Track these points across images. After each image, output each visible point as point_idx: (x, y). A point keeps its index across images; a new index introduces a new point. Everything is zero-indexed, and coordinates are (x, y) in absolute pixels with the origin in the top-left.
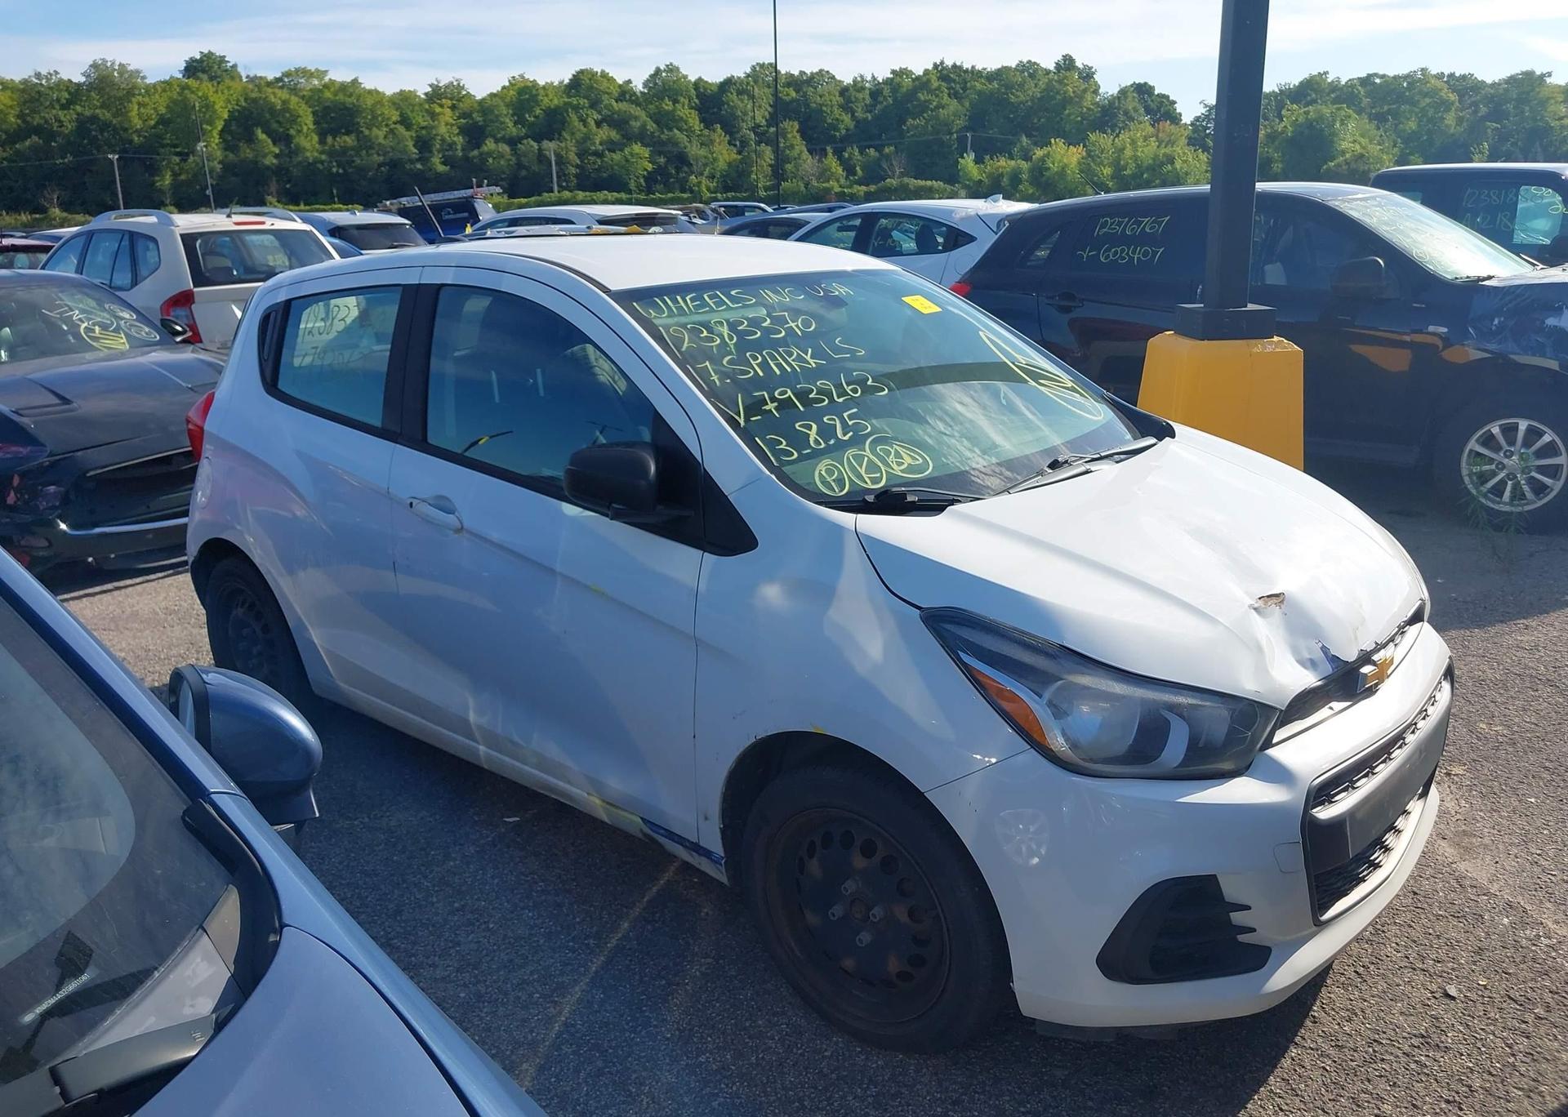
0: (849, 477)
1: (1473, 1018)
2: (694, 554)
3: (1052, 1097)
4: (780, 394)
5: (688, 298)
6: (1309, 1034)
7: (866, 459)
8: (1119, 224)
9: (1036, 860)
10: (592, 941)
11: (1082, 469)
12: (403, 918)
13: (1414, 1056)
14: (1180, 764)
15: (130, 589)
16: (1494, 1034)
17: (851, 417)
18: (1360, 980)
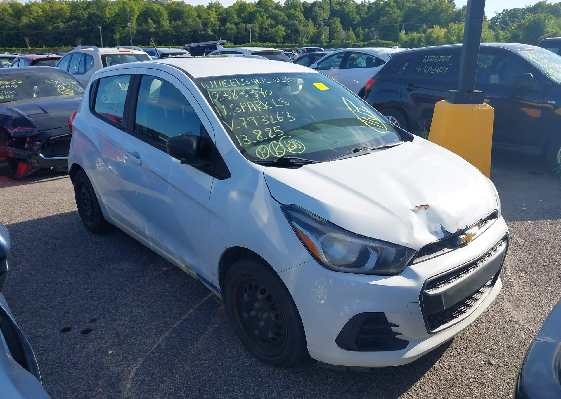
0: (270, 153)
1: (498, 373)
2: (212, 178)
3: (324, 388)
4: (249, 119)
5: (223, 82)
6: (431, 374)
7: (278, 145)
8: (432, 58)
9: (323, 302)
10: (178, 315)
11: (367, 153)
12: (116, 302)
13: (469, 386)
14: (372, 269)
15: (65, 179)
16: (504, 381)
17: (276, 129)
18: (457, 354)
